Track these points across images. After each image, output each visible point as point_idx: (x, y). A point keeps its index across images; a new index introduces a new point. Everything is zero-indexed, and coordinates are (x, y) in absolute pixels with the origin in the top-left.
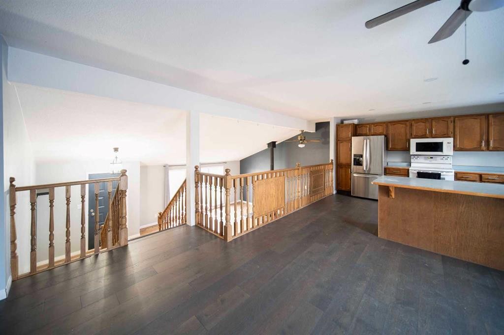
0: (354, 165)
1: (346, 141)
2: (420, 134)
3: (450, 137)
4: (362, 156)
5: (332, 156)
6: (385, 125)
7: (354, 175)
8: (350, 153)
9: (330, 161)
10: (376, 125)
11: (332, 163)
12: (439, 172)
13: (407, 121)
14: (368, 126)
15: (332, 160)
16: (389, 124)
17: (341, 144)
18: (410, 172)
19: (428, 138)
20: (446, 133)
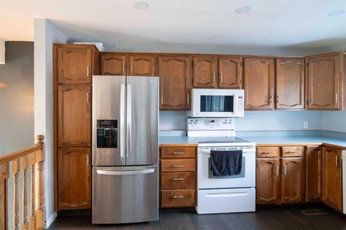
0: (99, 146)
1: (77, 86)
2: (204, 80)
3: (238, 88)
4: (115, 123)
5: (41, 126)
6: (153, 59)
7: (99, 172)
8: (87, 115)
9: (36, 141)
10: (137, 58)
11: (41, 145)
12: (238, 149)
13: (186, 55)
14: (124, 57)
15: (41, 138)
16: (160, 58)
17: (67, 94)
18: (198, 151)
19: (213, 88)
20: (234, 82)
